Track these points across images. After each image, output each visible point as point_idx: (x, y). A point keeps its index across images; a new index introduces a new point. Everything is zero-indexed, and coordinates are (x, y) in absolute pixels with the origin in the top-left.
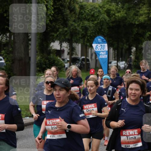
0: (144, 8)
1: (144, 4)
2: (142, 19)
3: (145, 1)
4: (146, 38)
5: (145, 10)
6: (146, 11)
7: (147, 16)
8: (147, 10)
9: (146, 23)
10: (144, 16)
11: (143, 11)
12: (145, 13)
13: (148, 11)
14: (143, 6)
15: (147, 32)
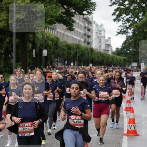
0: (2, 14)
1: (3, 10)
2: (2, 25)
3: (4, 8)
4: (6, 43)
5: (4, 16)
6: (5, 18)
7: (6, 22)
8: (6, 16)
9: (5, 29)
10: (3, 22)
11: (2, 17)
12: (4, 19)
13: (7, 18)
14: (2, 12)
15: (7, 38)
